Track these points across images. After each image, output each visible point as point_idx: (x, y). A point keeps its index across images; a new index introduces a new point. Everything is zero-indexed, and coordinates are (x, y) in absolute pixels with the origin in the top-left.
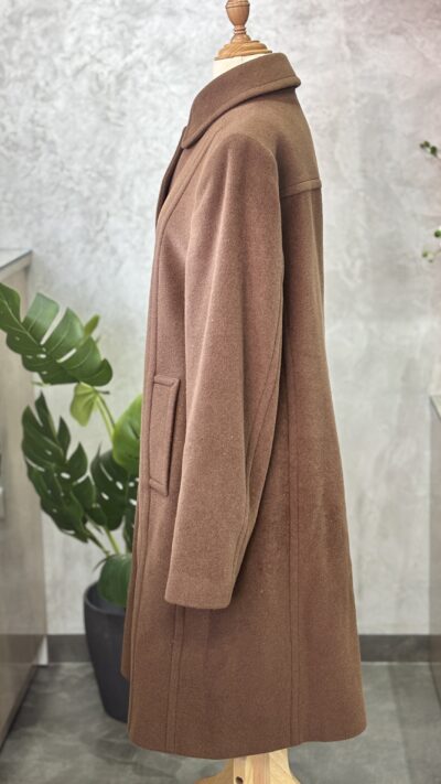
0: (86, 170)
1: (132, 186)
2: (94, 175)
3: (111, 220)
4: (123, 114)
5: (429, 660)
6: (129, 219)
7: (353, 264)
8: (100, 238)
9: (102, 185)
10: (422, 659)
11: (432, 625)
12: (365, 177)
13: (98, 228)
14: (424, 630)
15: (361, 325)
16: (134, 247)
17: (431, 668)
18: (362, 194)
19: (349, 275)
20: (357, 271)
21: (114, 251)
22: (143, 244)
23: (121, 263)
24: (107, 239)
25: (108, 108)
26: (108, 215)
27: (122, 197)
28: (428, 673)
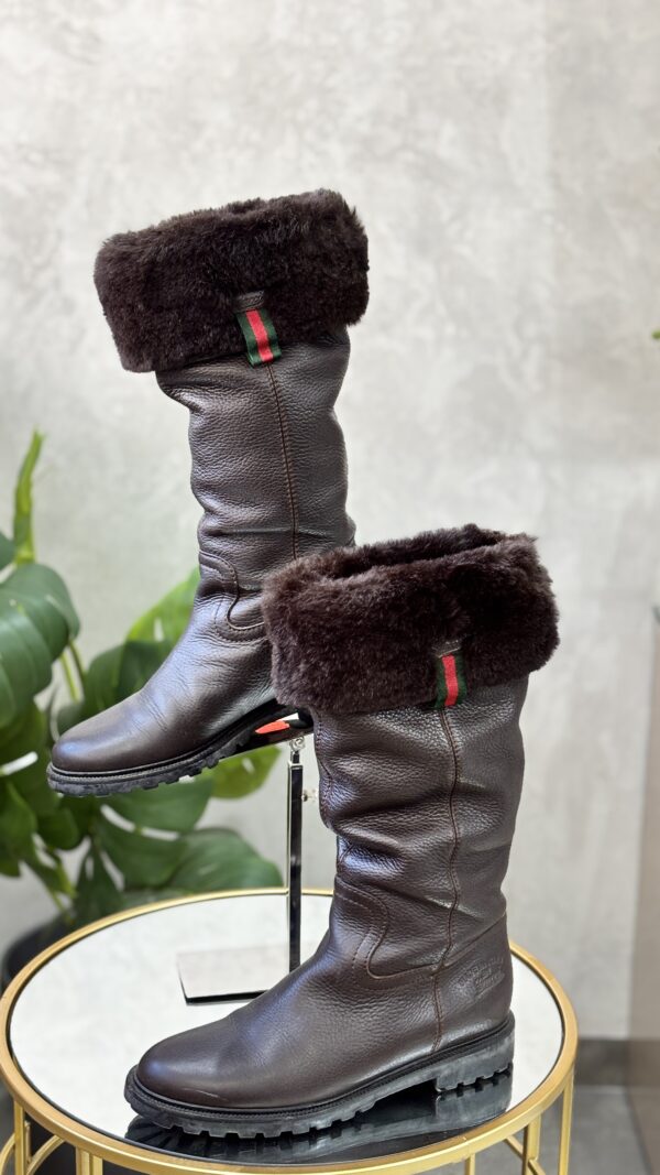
0: (20, 146)
2: (35, 157)
3: (67, 247)
4: (94, 40)
5: (626, 1083)
7: (525, 353)
8: (44, 279)
9: (50, 178)
10: (611, 1082)
11: (634, 1020)
12: (558, 187)
13: (38, 260)
14: (619, 1031)
15: (533, 470)
17: (629, 1101)
18: (548, 220)
19: (517, 373)
20: (530, 368)
21: (69, 306)
23: (83, 331)
24: (57, 283)
25: (66, 26)
26: (60, 235)
27: (88, 204)
28: (621, 1109)
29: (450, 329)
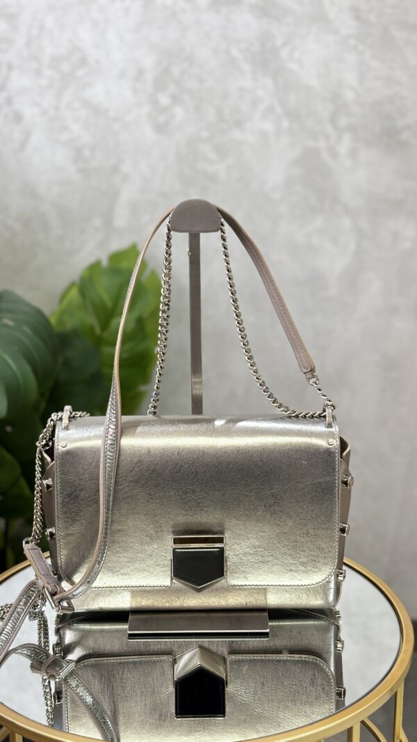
1: (42, 27)
3: (15, 75)
6: (38, 73)
7: (339, 139)
12: (358, 17)
15: (347, 223)
16: (45, 113)
18: (352, 42)
19: (334, 153)
20: (344, 147)
21: (18, 118)
22: (57, 108)
23: (27, 135)
24: (9, 101)
26: (10, 67)
27: (28, 44)
29: (285, 123)
